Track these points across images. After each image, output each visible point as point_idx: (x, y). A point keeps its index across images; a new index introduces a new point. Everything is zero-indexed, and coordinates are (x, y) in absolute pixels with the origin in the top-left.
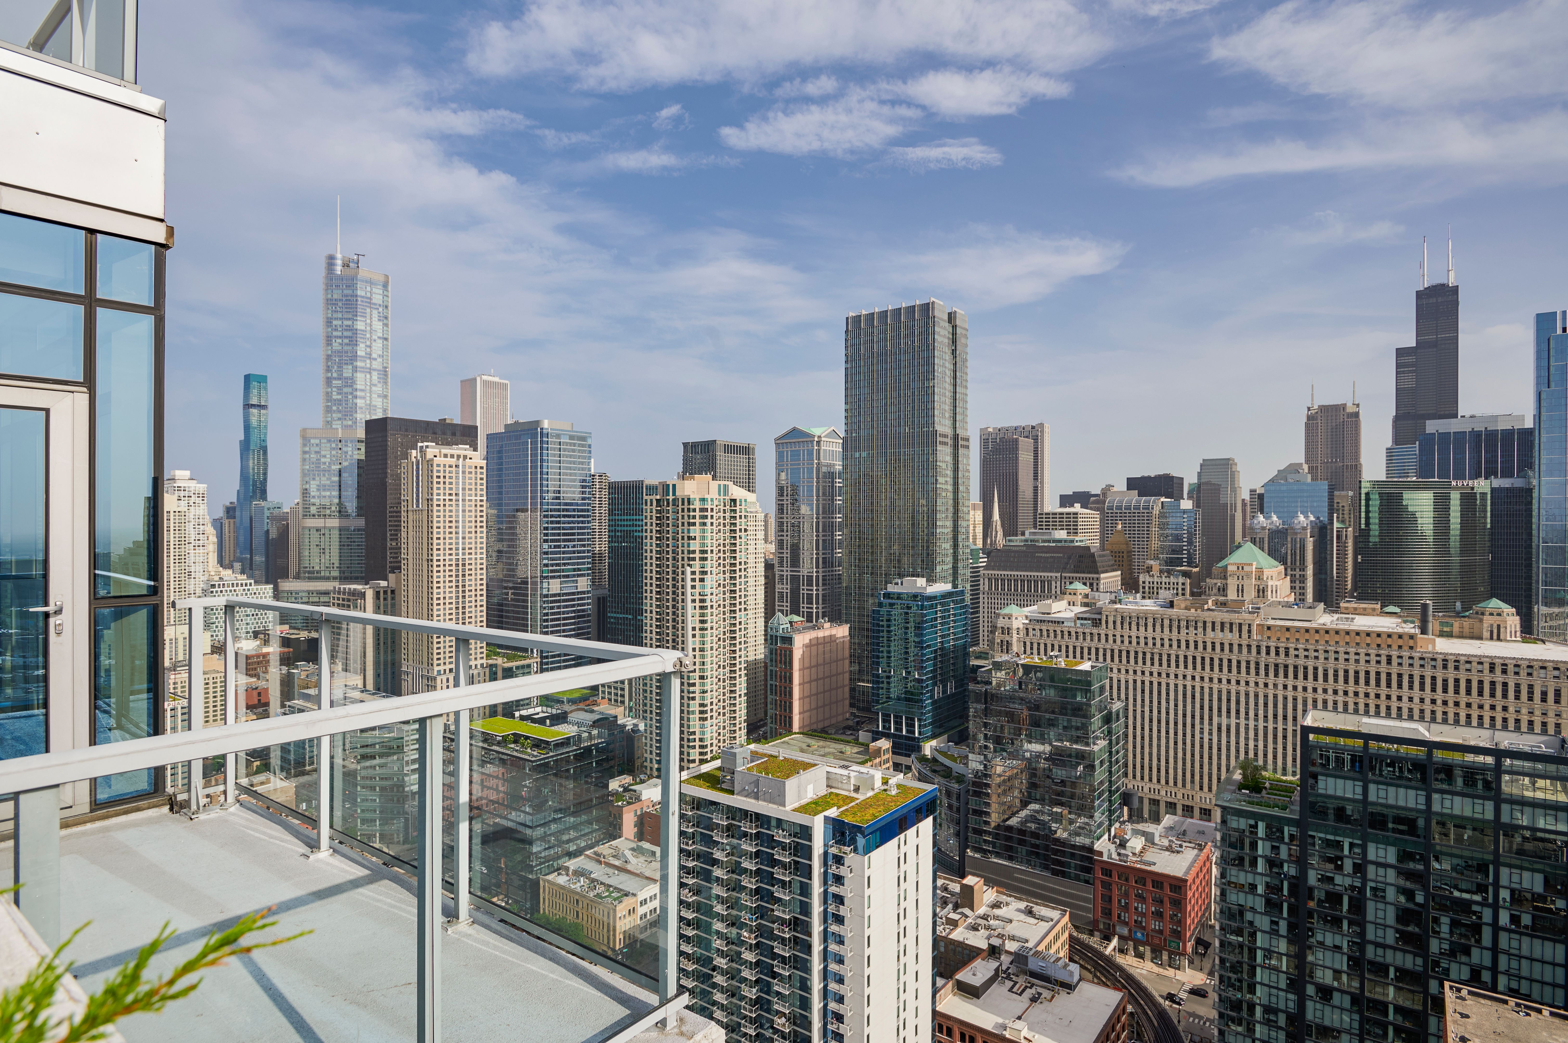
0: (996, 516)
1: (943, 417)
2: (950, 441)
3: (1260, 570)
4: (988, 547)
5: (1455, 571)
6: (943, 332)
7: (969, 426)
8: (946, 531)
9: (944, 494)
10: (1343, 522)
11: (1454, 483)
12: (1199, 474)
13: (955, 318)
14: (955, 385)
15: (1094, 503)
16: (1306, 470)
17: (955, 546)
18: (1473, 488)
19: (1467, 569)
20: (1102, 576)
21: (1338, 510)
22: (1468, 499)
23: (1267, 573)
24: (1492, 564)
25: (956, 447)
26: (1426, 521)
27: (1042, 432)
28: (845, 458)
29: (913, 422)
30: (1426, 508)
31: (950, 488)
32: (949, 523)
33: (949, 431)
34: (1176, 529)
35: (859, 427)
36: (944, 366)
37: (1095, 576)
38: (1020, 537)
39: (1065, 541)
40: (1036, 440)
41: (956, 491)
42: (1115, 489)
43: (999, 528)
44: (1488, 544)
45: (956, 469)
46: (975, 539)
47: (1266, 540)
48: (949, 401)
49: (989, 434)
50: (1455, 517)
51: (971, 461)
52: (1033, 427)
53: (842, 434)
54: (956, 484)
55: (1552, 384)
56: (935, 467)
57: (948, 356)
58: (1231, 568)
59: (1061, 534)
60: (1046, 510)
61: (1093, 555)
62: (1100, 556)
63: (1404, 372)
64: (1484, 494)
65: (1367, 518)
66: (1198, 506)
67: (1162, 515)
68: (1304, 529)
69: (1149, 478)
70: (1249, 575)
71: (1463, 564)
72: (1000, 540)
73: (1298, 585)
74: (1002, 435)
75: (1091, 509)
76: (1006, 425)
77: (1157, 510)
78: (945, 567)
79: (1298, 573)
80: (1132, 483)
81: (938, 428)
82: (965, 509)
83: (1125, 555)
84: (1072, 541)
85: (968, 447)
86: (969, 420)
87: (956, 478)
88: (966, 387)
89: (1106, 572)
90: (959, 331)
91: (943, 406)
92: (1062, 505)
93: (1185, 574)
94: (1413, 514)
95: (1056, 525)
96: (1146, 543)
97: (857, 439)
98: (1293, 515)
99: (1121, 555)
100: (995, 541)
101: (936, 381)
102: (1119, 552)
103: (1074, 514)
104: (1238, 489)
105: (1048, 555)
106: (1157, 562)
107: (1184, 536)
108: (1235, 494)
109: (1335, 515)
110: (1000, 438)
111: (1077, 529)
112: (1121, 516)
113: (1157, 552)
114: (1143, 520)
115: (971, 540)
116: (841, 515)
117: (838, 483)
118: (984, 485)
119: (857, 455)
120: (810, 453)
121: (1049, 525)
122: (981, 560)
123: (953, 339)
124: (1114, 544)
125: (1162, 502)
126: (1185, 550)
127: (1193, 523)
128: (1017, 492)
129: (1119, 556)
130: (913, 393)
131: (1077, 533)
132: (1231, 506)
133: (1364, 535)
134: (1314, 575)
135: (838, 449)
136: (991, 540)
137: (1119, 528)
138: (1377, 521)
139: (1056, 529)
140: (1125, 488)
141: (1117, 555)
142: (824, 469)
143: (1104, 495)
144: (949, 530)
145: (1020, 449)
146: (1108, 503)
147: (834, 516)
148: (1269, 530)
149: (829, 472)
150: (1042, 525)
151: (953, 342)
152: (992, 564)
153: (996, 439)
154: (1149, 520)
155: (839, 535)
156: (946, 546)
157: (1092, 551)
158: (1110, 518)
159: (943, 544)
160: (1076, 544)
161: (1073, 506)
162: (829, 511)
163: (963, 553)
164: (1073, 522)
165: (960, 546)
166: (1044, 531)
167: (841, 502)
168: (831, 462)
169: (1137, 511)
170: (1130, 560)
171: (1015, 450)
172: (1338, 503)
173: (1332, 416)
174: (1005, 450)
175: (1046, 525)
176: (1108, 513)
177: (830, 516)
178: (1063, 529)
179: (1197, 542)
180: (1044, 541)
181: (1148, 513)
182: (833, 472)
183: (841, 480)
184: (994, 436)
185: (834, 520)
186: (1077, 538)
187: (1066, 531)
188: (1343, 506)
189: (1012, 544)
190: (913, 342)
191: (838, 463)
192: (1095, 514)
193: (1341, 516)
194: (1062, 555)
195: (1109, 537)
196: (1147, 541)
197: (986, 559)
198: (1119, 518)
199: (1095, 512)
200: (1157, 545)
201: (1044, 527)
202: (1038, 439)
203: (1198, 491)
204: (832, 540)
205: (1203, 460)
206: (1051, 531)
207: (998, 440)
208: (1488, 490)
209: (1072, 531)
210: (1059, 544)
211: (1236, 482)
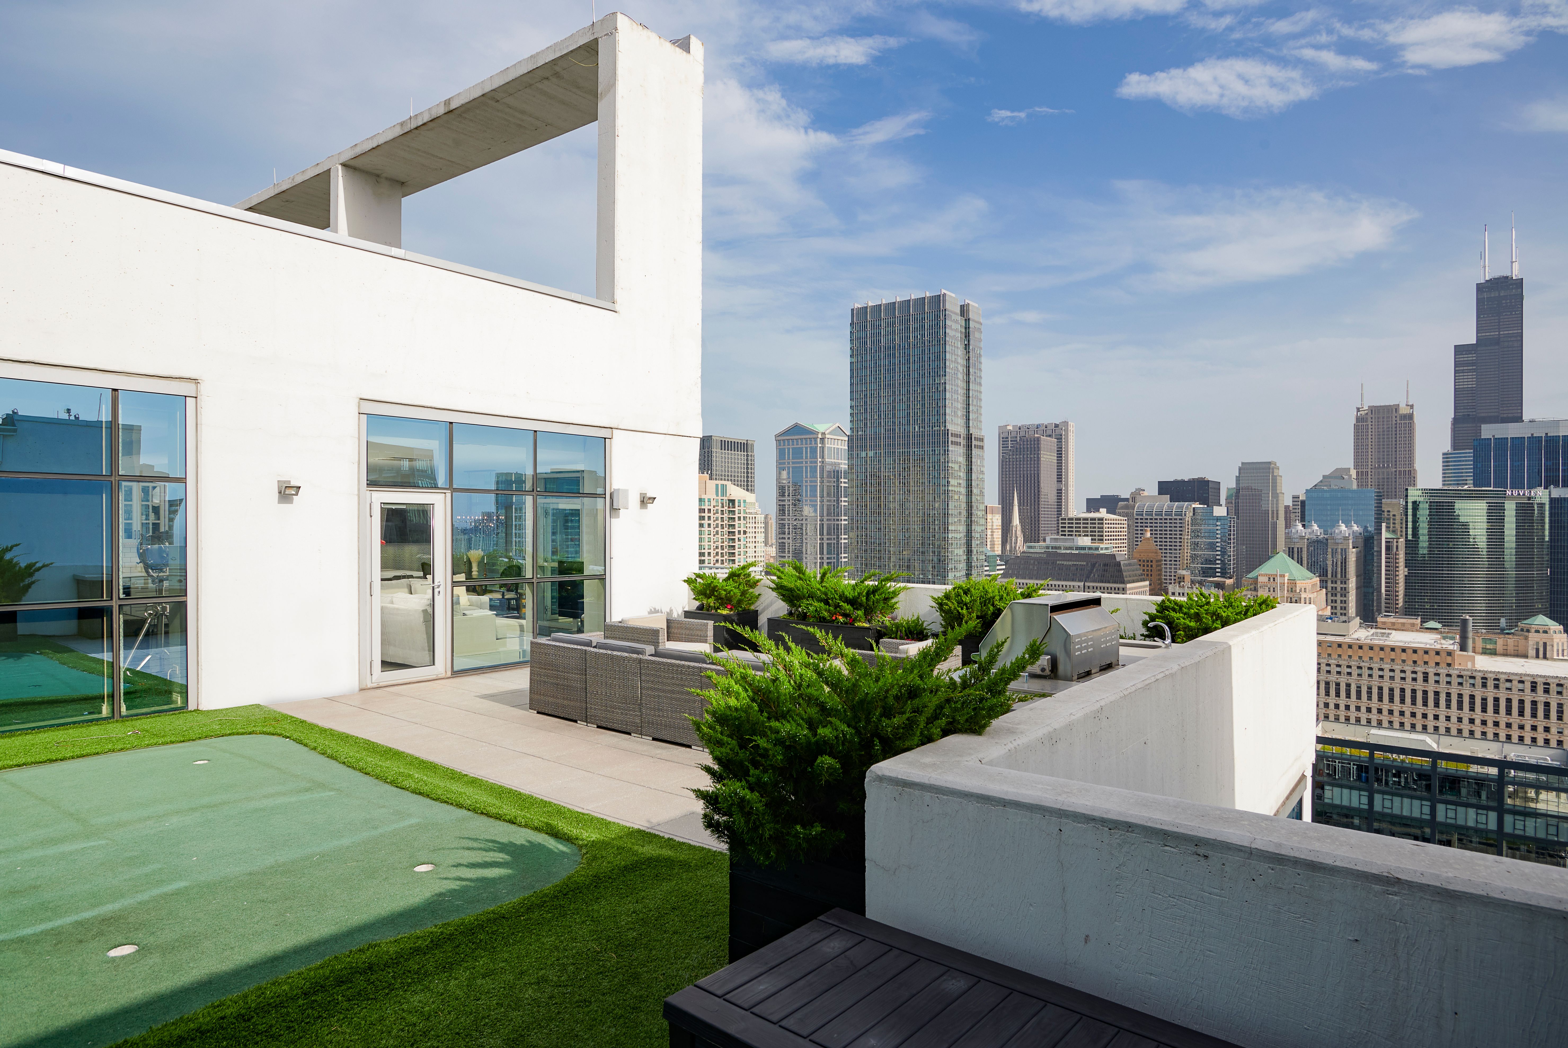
0: (1016, 520)
1: (956, 415)
2: (963, 442)
3: (1293, 582)
4: (1008, 553)
5: (1511, 589)
6: (955, 326)
7: (985, 425)
8: (958, 535)
9: (956, 497)
10: (1394, 532)
11: (1509, 493)
12: (1238, 479)
13: (968, 310)
14: (968, 382)
15: (1122, 508)
16: (1354, 476)
17: (969, 552)
18: (1529, 498)
19: (1523, 584)
20: (1129, 586)
21: (1388, 519)
22: (1525, 509)
23: (1300, 584)
24: (1552, 579)
25: (969, 447)
26: (1479, 532)
27: (1067, 430)
28: (850, 457)
29: (923, 420)
30: (1478, 519)
31: (963, 490)
32: (962, 528)
33: (961, 430)
34: (1209, 537)
35: (866, 424)
36: (957, 361)
37: (1122, 586)
38: (1041, 543)
39: (1090, 548)
40: (1059, 439)
41: (969, 493)
42: (1146, 493)
43: (1019, 533)
44: (1546, 558)
45: (969, 471)
46: (993, 544)
47: (1305, 550)
48: (961, 398)
49: (1009, 432)
50: (1511, 529)
52: (1056, 426)
53: (848, 432)
54: (969, 486)
56: (946, 469)
57: (960, 351)
58: (1262, 579)
59: (1085, 541)
60: (1071, 515)
61: (1119, 564)
62: (1126, 565)
63: (1463, 371)
64: (1541, 506)
65: (1415, 529)
66: (1237, 513)
67: (1194, 522)
68: (1346, 538)
69: (1183, 481)
70: (1281, 585)
71: (1518, 579)
72: (1020, 545)
73: (1339, 598)
74: (1022, 434)
75: (1119, 514)
76: (1027, 423)
77: (1189, 516)
78: (958, 574)
79: (1339, 586)
80: (1164, 488)
81: (950, 426)
82: (980, 513)
83: (1154, 564)
84: (1097, 549)
85: (982, 447)
86: (983, 418)
87: (969, 481)
88: (980, 384)
89: (1133, 582)
90: (972, 324)
91: (955, 404)
92: (1089, 510)
93: (1220, 586)
94: (1465, 525)
95: (1080, 531)
96: (1178, 551)
97: (863, 438)
98: (1335, 524)
99: (1150, 564)
100: (1015, 547)
101: (947, 377)
102: (1148, 561)
103: (1099, 519)
104: (1280, 495)
105: (1070, 563)
106: (1189, 573)
107: (1218, 544)
108: (1277, 501)
109: (1384, 525)
110: (1020, 437)
111: (1102, 536)
112: (1151, 523)
113: (1189, 562)
114: (1175, 527)
115: (989, 546)
116: (847, 518)
117: (844, 483)
118: (1003, 487)
119: (863, 454)
120: (814, 451)
121: (1072, 531)
122: (998, 567)
123: (966, 332)
124: (1142, 552)
125: (1194, 508)
126: (1219, 560)
127: (1227, 531)
128: (1039, 495)
129: (1148, 566)
130: (923, 390)
131: (1102, 540)
132: (1273, 513)
133: (1412, 546)
134: (1357, 588)
135: (843, 447)
136: (1011, 547)
137: (1148, 535)
138: (1426, 531)
139: (1080, 535)
140: (1155, 492)
141: (1146, 564)
142: (828, 468)
143: (1134, 499)
144: (962, 535)
145: (1042, 449)
146: (1138, 508)
147: (840, 518)
148: (1308, 539)
149: (834, 472)
150: (1065, 531)
151: (966, 337)
152: (1010, 572)
153: (1016, 437)
154: (1181, 527)
155: (845, 539)
156: (958, 552)
157: (1118, 559)
158: (1139, 525)
159: (956, 550)
160: (1102, 552)
161: (1098, 511)
162: (834, 513)
163: (977, 560)
164: (1098, 528)
165: (975, 552)
166: (1067, 537)
167: (847, 504)
168: (836, 461)
169: (1168, 517)
170: (1160, 570)
171: (1036, 449)
172: (1389, 511)
173: (1383, 418)
174: (1026, 450)
175: (1069, 531)
176: (1137, 519)
177: (836, 518)
178: (1087, 536)
179: (1231, 551)
180: (1066, 548)
181: (1180, 519)
182: (838, 472)
183: (847, 481)
184: (1014, 434)
185: (840, 522)
186: (1102, 546)
187: (1090, 538)
188: (1394, 515)
189: (1032, 551)
190: (923, 336)
191: (843, 462)
192: (1123, 520)
193: (1392, 525)
194: (1085, 563)
195: (1137, 545)
196: (1180, 550)
197: (1004, 567)
198: (1149, 525)
199: (1122, 518)
200: (1189, 554)
201: (1067, 533)
202: (1061, 439)
203: (1236, 496)
204: (838, 544)
205: (1243, 463)
206: (1074, 537)
207: (1018, 439)
208: (1546, 501)
209: (1097, 538)
210: (1082, 552)
211: (1278, 488)
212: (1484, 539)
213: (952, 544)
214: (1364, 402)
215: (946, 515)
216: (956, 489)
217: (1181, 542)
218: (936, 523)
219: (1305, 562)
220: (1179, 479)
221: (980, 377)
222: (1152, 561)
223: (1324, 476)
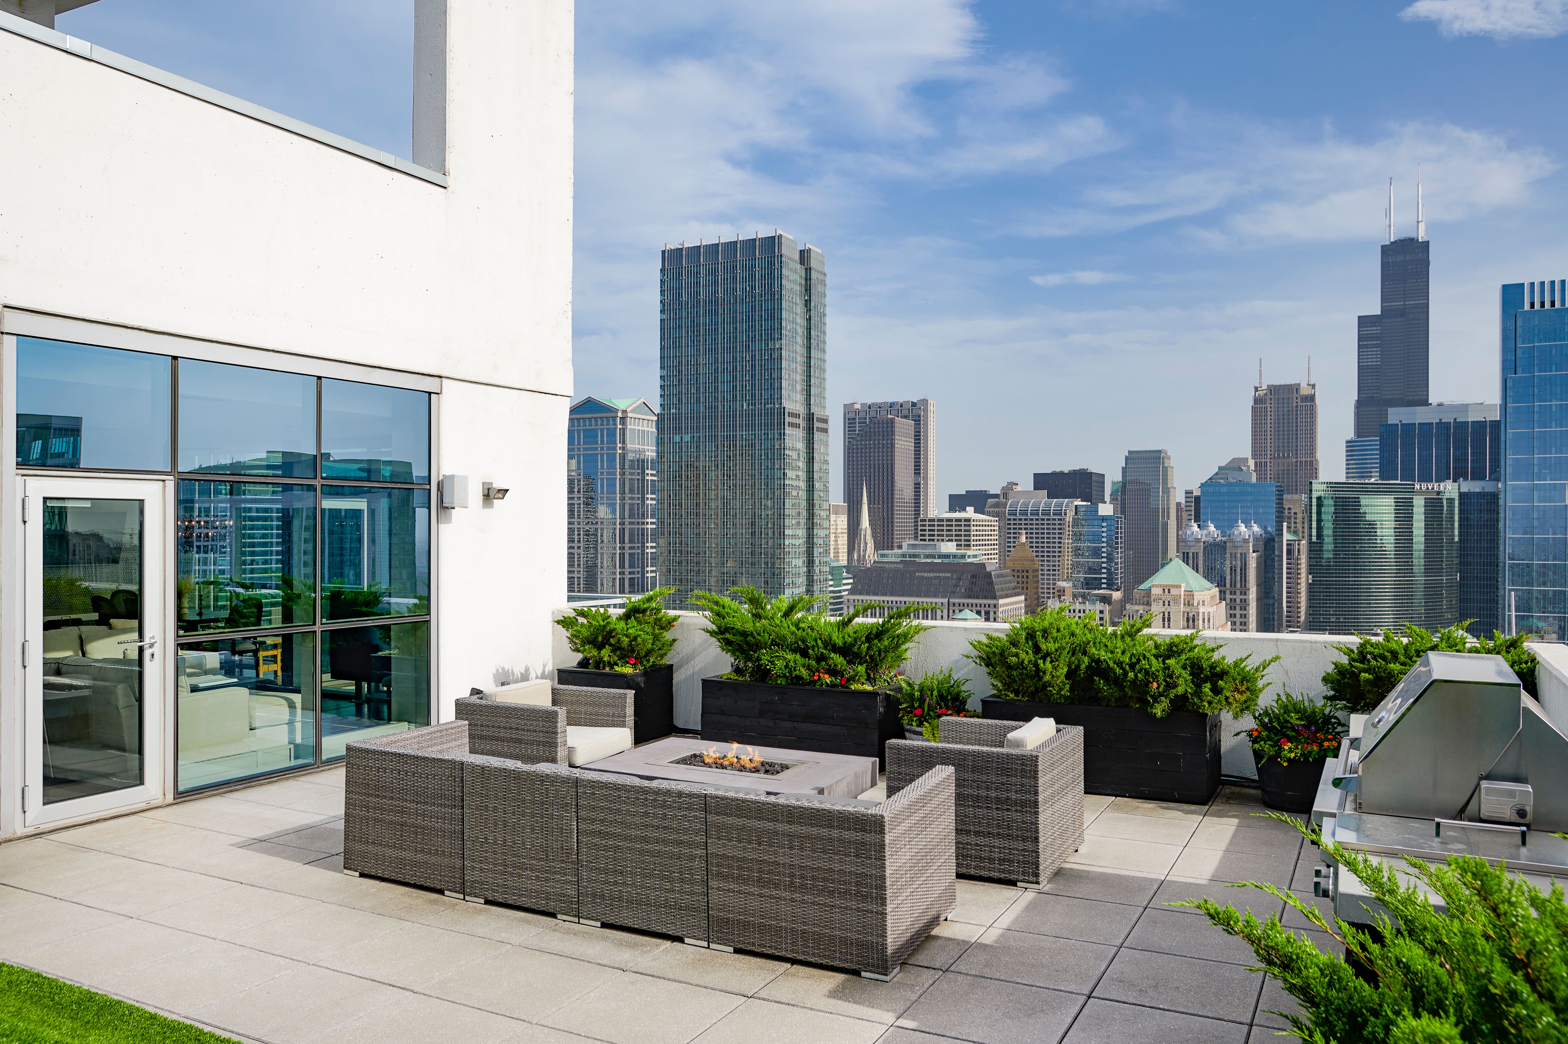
0: (865, 524)
1: (794, 390)
2: (801, 422)
3: (1190, 594)
4: (855, 563)
5: (1419, 594)
6: (793, 276)
7: (828, 403)
8: (797, 542)
9: (794, 493)
10: (1295, 533)
11: (1417, 486)
12: (1124, 470)
13: (809, 257)
14: (809, 348)
15: (991, 507)
16: (1252, 467)
17: (810, 563)
18: (1438, 493)
19: (1432, 591)
20: (1001, 601)
21: (1289, 518)
22: (1434, 506)
23: (1198, 597)
24: (1461, 585)
26: (1386, 532)
27: (926, 410)
28: (660, 442)
29: (753, 396)
30: (1386, 517)
31: (803, 485)
32: (802, 532)
33: (800, 409)
34: (1093, 541)
35: (680, 400)
36: (794, 322)
37: (992, 602)
38: (896, 551)
39: (955, 556)
40: (917, 420)
41: (810, 489)
42: (1019, 488)
43: (869, 538)
44: (1456, 561)
45: (810, 460)
46: (837, 553)
47: (1201, 555)
48: (800, 368)
49: (857, 412)
50: (1419, 528)
51: (831, 450)
52: (914, 404)
53: (657, 410)
54: (810, 480)
55: (1519, 370)
56: (782, 457)
57: (800, 309)
58: (1156, 591)
59: (949, 547)
60: (930, 515)
61: (989, 575)
62: (998, 576)
63: (1367, 346)
64: (1451, 501)
65: (1320, 529)
66: (1123, 512)
67: (1076, 522)
68: (1246, 541)
69: (1062, 474)
70: (1176, 599)
71: (1428, 586)
72: (870, 554)
73: (1238, 612)
74: (873, 414)
75: (989, 514)
76: (879, 400)
77: (1070, 516)
79: (1238, 597)
80: (1041, 481)
81: (786, 404)
82: (823, 514)
83: (1030, 574)
84: (963, 557)
85: (825, 431)
86: (828, 394)
87: (810, 472)
88: (824, 351)
89: (1007, 596)
90: (814, 275)
91: (793, 376)
92: (952, 509)
93: (1106, 600)
94: (1372, 525)
95: (943, 535)
96: (1057, 559)
97: (678, 417)
98: (1233, 524)
99: (1025, 574)
100: (864, 556)
101: (783, 341)
102: (1023, 571)
103: (966, 520)
104: (1171, 490)
105: (932, 575)
106: (1070, 584)
107: (1103, 550)
108: (1168, 497)
109: (1285, 524)
110: (870, 418)
111: (969, 541)
112: (1026, 524)
113: (1070, 571)
114: (1053, 529)
115: (832, 555)
116: (654, 520)
117: (651, 475)
118: (849, 481)
119: (677, 438)
120: (612, 433)
121: (934, 535)
122: (845, 582)
123: (806, 285)
124: (1016, 560)
125: (1076, 506)
126: (1105, 568)
127: (1113, 533)
128: (893, 490)
129: (1023, 577)
130: (753, 357)
131: (969, 546)
132: (1163, 511)
133: (1315, 549)
134: (1258, 600)
135: (650, 430)
136: (859, 555)
137: (1023, 539)
138: (1330, 532)
139: (943, 540)
140: (1031, 487)
141: (1020, 574)
142: (630, 456)
143: (1005, 495)
144: (801, 541)
145: (896, 433)
146: (1011, 506)
147: (646, 521)
148: (1204, 543)
149: (638, 461)
150: (924, 535)
151: (806, 290)
152: (860, 587)
153: (865, 418)
154: (1060, 529)
155: (652, 547)
156: (798, 563)
157: (988, 569)
158: (1012, 527)
159: (794, 561)
160: (969, 560)
161: (964, 510)
162: (638, 514)
163: (820, 572)
164: (965, 531)
165: (817, 562)
166: (927, 543)
167: (654, 502)
168: (641, 447)
169: (1046, 517)
170: (1037, 582)
171: (890, 434)
172: (1289, 509)
173: (1283, 399)
174: (877, 434)
175: (930, 535)
176: (1009, 520)
177: (640, 520)
178: (952, 540)
179: (1119, 557)
180: (927, 556)
181: (1059, 520)
182: (643, 461)
183: (654, 472)
184: (862, 415)
185: (645, 526)
186: (969, 553)
187: (955, 543)
188: (1295, 513)
189: (885, 560)
190: (753, 288)
191: (650, 448)
192: (993, 521)
193: (1293, 525)
194: (949, 575)
195: (1010, 551)
196: (1059, 556)
197: (851, 581)
198: (1023, 527)
199: (993, 519)
200: (1070, 562)
201: (927, 538)
202: (920, 421)
203: (1122, 492)
204: (643, 554)
205: (1130, 452)
206: (936, 542)
207: (868, 420)
208: (1455, 496)
209: (963, 543)
210: (946, 561)
211: (1169, 481)
212: (1392, 539)
213: (789, 552)
214: (1263, 381)
215: (782, 516)
216: (794, 483)
217: (1060, 547)
218: (770, 526)
219: (1201, 569)
220: (1058, 470)
221: (825, 342)
222: (1027, 571)
223: (1220, 468)
